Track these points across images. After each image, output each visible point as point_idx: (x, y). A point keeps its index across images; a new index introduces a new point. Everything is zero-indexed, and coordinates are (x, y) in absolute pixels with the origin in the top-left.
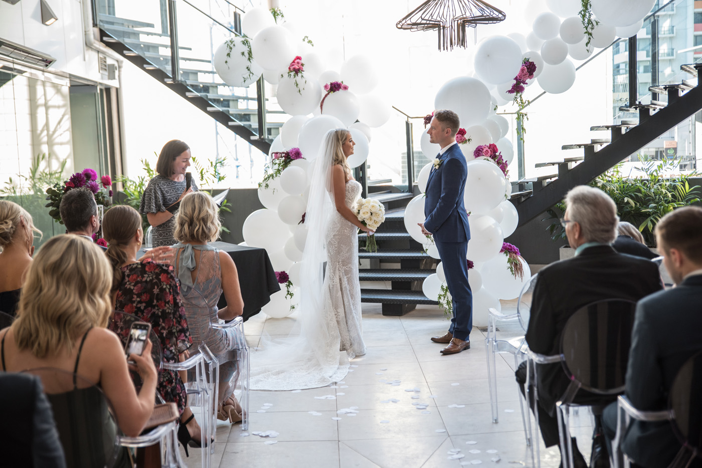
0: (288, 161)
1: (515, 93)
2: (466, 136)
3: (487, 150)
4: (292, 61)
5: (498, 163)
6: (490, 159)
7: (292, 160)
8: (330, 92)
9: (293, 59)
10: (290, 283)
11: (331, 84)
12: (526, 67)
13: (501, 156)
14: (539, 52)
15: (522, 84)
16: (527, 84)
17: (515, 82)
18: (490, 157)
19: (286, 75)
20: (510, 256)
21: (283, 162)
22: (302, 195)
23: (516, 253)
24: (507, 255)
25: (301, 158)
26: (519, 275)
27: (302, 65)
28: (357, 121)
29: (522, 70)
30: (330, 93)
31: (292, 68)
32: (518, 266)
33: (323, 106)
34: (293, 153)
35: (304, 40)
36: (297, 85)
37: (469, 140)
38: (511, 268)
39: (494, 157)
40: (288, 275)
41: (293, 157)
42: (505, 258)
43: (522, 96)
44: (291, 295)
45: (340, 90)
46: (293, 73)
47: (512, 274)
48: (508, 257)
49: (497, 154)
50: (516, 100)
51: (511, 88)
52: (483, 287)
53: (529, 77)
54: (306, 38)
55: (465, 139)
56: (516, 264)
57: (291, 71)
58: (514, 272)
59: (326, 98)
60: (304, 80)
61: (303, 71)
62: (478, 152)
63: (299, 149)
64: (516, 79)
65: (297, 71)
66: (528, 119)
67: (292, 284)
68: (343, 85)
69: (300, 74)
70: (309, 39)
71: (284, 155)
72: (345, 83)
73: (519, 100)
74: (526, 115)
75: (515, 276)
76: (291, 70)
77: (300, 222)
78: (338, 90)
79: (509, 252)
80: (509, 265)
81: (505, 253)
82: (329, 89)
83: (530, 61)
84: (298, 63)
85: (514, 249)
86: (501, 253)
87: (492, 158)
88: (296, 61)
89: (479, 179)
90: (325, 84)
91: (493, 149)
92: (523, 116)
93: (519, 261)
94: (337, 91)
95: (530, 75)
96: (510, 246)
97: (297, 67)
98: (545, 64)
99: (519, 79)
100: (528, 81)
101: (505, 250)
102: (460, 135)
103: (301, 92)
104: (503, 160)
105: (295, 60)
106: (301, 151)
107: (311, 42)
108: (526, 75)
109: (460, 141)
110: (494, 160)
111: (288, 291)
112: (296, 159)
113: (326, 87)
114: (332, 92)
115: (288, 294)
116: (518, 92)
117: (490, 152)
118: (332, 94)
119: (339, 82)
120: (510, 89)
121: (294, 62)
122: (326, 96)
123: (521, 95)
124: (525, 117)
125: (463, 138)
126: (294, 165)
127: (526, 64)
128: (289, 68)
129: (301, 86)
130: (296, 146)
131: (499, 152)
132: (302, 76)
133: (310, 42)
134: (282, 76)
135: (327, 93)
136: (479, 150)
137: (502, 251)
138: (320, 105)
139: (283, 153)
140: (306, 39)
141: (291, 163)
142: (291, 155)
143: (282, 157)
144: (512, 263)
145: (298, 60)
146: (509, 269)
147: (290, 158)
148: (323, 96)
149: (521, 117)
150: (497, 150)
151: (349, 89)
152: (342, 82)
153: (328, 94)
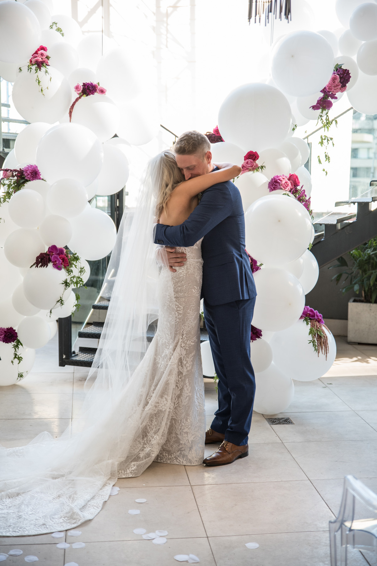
0: (22, 181)
1: (320, 110)
2: (259, 162)
3: (286, 182)
4: (34, 52)
5: (300, 200)
6: (290, 194)
7: (27, 181)
8: (83, 95)
9: (36, 49)
10: (19, 342)
11: (84, 85)
12: (338, 76)
13: (304, 190)
14: (355, 58)
15: (330, 99)
16: (336, 98)
17: (322, 95)
18: (290, 191)
19: (25, 69)
20: (313, 326)
21: (14, 184)
22: (38, 228)
23: (319, 321)
24: (307, 324)
25: (40, 179)
26: (323, 351)
27: (48, 58)
28: (116, 136)
29: (334, 79)
30: (83, 98)
31: (33, 60)
32: (322, 340)
33: (73, 114)
34: (28, 172)
35: (51, 27)
36: (39, 82)
37: (262, 167)
38: (313, 342)
39: (294, 191)
40: (16, 333)
41: (29, 176)
42: (305, 328)
43: (329, 114)
44: (20, 359)
45: (95, 93)
46: (34, 67)
47: (315, 349)
48: (309, 326)
49: (299, 188)
50: (322, 119)
51: (316, 102)
52: (273, 362)
53: (340, 89)
54: (54, 25)
55: (257, 165)
56: (320, 337)
57: (33, 65)
58: (317, 347)
59: (77, 103)
60: (48, 77)
61: (49, 65)
62: (274, 185)
63: (37, 167)
64: (323, 91)
65: (40, 65)
66: (333, 144)
67: (22, 345)
68: (99, 87)
69: (43, 69)
70: (58, 26)
71: (16, 173)
72: (101, 86)
73: (324, 118)
74: (331, 139)
75: (319, 353)
76: (33, 63)
77: (34, 264)
78: (93, 94)
79: (310, 319)
80: (310, 337)
81: (306, 320)
82: (80, 92)
83: (344, 67)
84: (42, 54)
85: (317, 316)
86: (300, 320)
87: (293, 193)
88: (39, 52)
89: (279, 221)
90: (76, 85)
91: (294, 180)
92: (328, 140)
93: (323, 332)
94: (91, 95)
95: (342, 87)
96: (311, 311)
97: (40, 59)
98: (361, 73)
99: (328, 91)
100: (338, 95)
101: (307, 316)
102: (251, 160)
103: (44, 92)
104: (306, 196)
105: (38, 50)
106: (40, 169)
107: (61, 31)
108: (337, 86)
109: (250, 168)
110: (295, 196)
111: (16, 355)
112: (33, 180)
113: (77, 88)
114: (85, 95)
115: (15, 357)
116: (324, 108)
117: (290, 184)
118: (84, 98)
119: (95, 83)
120: (315, 104)
121: (36, 53)
122: (77, 100)
123: (327, 113)
124: (330, 142)
125: (255, 164)
126: (30, 187)
127: (339, 71)
128: (31, 61)
129: (44, 84)
130: (33, 163)
131: (301, 185)
132: (46, 72)
133: (59, 30)
134: (20, 69)
135: (78, 96)
136: (276, 182)
137: (301, 317)
138: (68, 111)
139: (15, 171)
140: (54, 27)
141: (25, 184)
142: (26, 174)
143: (13, 176)
144: (315, 335)
145: (42, 51)
146: (312, 344)
147: (24, 178)
148: (73, 100)
149: (326, 140)
150: (299, 182)
151: (106, 93)
152: (98, 83)
153: (80, 98)
